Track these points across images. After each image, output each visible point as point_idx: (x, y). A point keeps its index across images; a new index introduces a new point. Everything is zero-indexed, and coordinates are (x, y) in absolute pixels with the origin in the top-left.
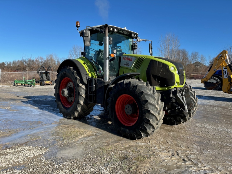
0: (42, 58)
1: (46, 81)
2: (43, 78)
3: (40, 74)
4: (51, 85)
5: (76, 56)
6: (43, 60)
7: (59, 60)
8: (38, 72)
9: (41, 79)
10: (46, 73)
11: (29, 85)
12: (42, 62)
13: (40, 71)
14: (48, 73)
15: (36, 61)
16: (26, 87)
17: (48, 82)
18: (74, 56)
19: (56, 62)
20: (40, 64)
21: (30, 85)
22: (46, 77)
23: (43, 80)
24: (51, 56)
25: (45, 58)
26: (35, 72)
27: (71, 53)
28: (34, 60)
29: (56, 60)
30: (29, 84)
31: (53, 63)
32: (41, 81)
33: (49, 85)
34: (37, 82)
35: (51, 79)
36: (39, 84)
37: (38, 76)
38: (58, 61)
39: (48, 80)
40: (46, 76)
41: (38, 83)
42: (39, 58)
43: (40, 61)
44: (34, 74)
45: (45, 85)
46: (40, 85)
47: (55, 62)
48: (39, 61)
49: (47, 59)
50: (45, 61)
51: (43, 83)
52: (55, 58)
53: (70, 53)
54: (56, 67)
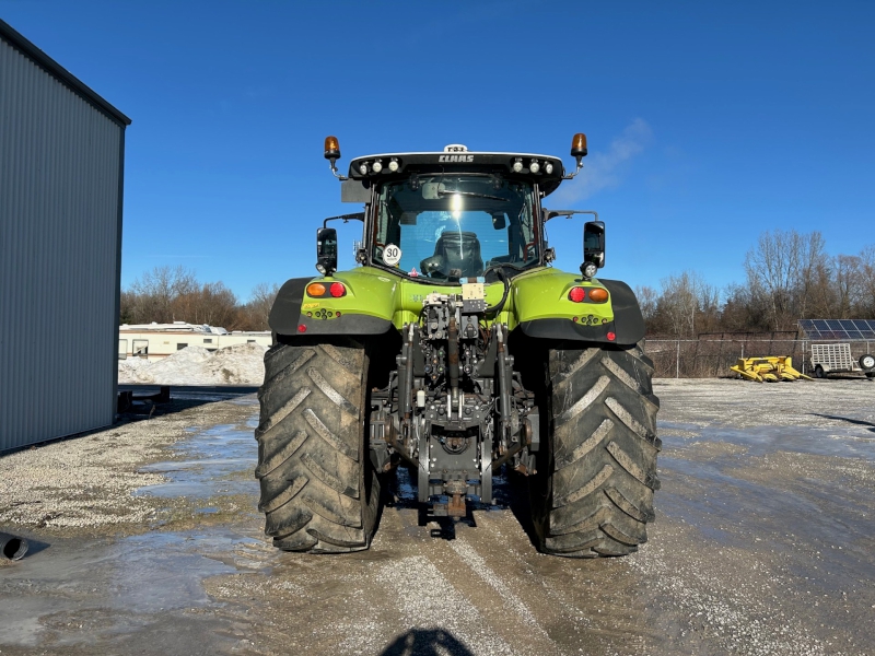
0: (648, 292)
5: (773, 271)
6: (653, 299)
7: (712, 296)
25: (659, 292)
29: (700, 296)
38: (706, 299)
49: (666, 293)
50: (661, 299)
54: (699, 321)
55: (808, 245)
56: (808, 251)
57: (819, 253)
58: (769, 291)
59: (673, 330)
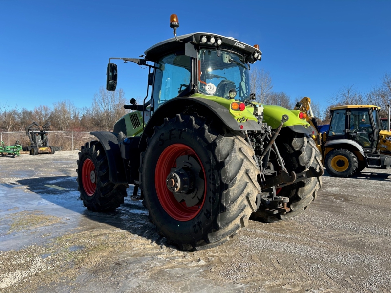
0: (46, 109)
1: (40, 147)
2: (35, 142)
3: (30, 135)
4: (50, 153)
5: (105, 104)
6: (48, 112)
7: (77, 112)
8: (27, 133)
9: (32, 144)
10: (42, 134)
11: (9, 154)
12: (46, 115)
13: (31, 130)
14: (45, 133)
15: (37, 113)
16: (5, 159)
17: (44, 149)
18: (103, 104)
19: (72, 116)
20: (43, 119)
21: (12, 154)
22: (42, 141)
23: (36, 146)
24: (63, 104)
25: (52, 109)
26: (22, 132)
27: (97, 99)
28: (33, 112)
29: (72, 112)
30: (10, 152)
31: (67, 116)
32: (32, 147)
33: (47, 153)
34: (25, 149)
35: (49, 144)
36: (29, 152)
37: (28, 139)
38: (75, 113)
39: (45, 144)
40: (42, 139)
41: (28, 150)
42: (41, 108)
43: (44, 113)
44: (21, 135)
45: (39, 154)
46: (31, 154)
47: (69, 114)
48: (41, 114)
49: (56, 110)
50: (52, 113)
51: (35, 150)
52: (69, 108)
53: (95, 99)
54: (72, 123)
55: (119, 94)
56: (118, 97)
57: (122, 98)
58: (103, 112)
59: (59, 128)
